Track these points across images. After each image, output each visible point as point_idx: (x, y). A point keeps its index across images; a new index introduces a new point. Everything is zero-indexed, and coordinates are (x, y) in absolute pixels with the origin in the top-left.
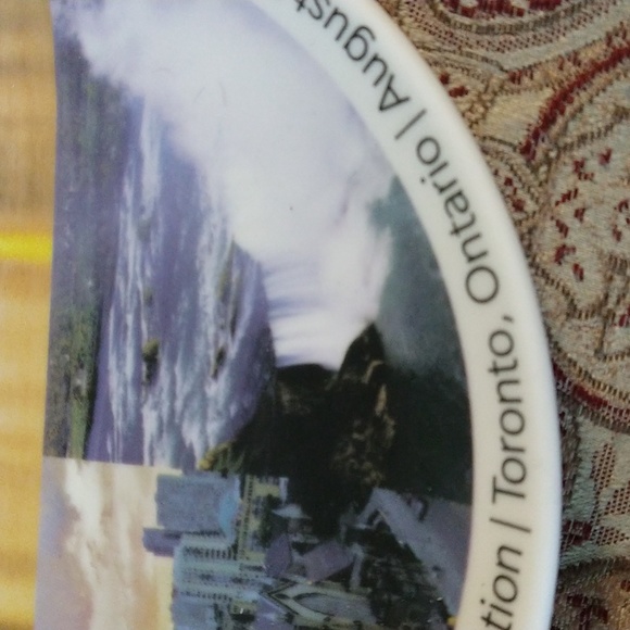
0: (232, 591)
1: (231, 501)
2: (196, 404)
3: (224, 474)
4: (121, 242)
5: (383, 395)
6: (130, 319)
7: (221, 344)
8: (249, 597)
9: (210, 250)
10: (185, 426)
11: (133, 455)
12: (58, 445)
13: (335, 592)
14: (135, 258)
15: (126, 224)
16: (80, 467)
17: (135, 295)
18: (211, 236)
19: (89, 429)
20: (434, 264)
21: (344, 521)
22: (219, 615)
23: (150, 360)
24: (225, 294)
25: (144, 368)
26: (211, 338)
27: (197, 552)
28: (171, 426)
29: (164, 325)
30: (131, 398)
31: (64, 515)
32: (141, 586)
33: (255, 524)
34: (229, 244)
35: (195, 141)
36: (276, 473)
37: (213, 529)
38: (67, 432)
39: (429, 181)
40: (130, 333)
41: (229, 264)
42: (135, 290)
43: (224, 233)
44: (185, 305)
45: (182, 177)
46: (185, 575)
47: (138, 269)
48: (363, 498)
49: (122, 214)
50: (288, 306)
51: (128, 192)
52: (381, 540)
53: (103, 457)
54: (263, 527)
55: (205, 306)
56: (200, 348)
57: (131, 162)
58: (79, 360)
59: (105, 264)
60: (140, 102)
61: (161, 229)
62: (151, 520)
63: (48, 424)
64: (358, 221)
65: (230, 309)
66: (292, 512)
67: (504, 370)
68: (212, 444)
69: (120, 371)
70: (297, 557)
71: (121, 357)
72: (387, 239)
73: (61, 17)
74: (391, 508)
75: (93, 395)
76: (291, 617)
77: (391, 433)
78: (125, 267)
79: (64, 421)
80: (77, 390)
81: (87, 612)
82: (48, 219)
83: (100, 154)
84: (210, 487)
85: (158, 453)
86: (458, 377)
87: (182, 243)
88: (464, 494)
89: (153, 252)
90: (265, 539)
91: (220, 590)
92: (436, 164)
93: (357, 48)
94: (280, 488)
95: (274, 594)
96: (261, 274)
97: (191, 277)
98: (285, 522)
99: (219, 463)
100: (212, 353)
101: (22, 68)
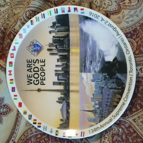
0: (101, 85)
1: (101, 76)
2: (96, 66)
3: (100, 73)
5: (117, 64)
6: (89, 58)
8: (103, 86)
10: (95, 69)
11: (90, 72)
12: (81, 71)
13: (113, 84)
16: (84, 73)
19: (85, 69)
20: (123, 50)
21: (113, 77)
22: (100, 87)
23: (91, 62)
24: (99, 54)
25: (91, 63)
27: (97, 81)
28: (94, 69)
30: (89, 66)
31: (82, 79)
32: (91, 85)
33: (103, 78)
35: (96, 38)
36: (106, 73)
37: (99, 79)
39: (122, 42)
40: (89, 59)
41: (100, 51)
42: (89, 54)
43: (99, 48)
44: (95, 56)
45: (94, 42)
46: (96, 84)
48: (115, 74)
50: (106, 55)
51: (88, 44)
52: (117, 78)
53: (86, 72)
54: (104, 78)
56: (97, 60)
57: (88, 41)
58: (83, 62)
59: (86, 52)
60: (89, 35)
61: (92, 48)
62: (92, 78)
63: (80, 69)
64: (114, 47)
65: (100, 56)
66: (108, 76)
67: (130, 60)
68: (98, 70)
69: (88, 63)
70: (108, 81)
71: (88, 62)
72: (117, 48)
73: (80, 26)
74: (118, 75)
75: (85, 66)
76: (108, 87)
77: (118, 68)
78: (88, 52)
79: (82, 69)
80: (83, 65)
81: (85, 88)
82: (79, 48)
83: (85, 40)
84: (98, 75)
85: (92, 71)
86: (125, 61)
87: (94, 49)
88: (126, 73)
90: (105, 79)
91: (100, 85)
92: (123, 41)
93: (115, 29)
94: (106, 74)
95: (106, 85)
96: (103, 52)
97: (95, 53)
98: (107, 78)
99: (99, 72)
100: (98, 61)
101: (75, 31)
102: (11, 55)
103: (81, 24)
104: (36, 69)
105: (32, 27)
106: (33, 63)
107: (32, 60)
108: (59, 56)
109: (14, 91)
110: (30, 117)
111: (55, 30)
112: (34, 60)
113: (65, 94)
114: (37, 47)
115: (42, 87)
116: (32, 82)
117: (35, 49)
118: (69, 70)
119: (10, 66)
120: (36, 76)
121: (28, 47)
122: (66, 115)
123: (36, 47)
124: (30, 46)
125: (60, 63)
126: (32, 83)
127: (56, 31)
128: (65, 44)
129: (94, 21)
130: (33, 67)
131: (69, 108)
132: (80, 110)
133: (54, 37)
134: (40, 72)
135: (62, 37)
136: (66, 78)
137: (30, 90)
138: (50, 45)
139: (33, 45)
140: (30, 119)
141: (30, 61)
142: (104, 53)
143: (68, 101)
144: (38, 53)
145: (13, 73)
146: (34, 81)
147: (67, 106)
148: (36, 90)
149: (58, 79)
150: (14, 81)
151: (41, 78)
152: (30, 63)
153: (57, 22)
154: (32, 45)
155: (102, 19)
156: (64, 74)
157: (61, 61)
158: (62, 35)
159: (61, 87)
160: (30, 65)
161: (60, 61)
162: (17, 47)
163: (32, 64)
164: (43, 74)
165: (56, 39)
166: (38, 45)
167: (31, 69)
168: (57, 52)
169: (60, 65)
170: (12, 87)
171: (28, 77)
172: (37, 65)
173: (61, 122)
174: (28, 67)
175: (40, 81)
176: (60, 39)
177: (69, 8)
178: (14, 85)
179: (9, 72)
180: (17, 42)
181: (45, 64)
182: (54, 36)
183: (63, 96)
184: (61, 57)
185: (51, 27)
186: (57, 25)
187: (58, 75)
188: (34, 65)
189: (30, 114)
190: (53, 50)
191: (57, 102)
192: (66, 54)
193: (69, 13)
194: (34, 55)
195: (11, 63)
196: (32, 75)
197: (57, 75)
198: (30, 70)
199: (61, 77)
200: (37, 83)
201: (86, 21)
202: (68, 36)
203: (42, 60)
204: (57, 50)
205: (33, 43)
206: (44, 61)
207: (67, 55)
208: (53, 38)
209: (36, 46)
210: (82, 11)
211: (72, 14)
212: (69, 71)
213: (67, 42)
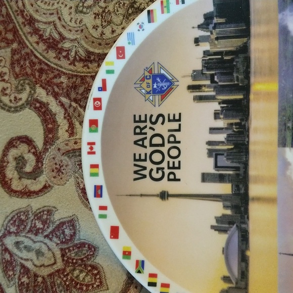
12: (283, 144)
16: (290, 150)
31: (286, 164)
38: (286, 140)
58: (289, 118)
73: (282, 19)
79: (284, 137)
102: (96, 103)
103: (283, 14)
104: (157, 140)
105: (149, 28)
106: (149, 124)
107: (146, 115)
108: (219, 103)
109: (101, 196)
110: (140, 266)
111: (209, 34)
112: (151, 116)
113: (235, 208)
114: (162, 81)
115: (172, 187)
116: (146, 172)
117: (155, 87)
118: (247, 140)
119: (91, 131)
120: (157, 157)
121: (138, 82)
122: (239, 264)
123: (157, 82)
124: (143, 80)
125: (221, 123)
126: (145, 176)
127: (214, 36)
128: (238, 72)
130: (150, 133)
131: (247, 247)
132: (280, 253)
133: (206, 53)
134: (167, 146)
135: (228, 53)
136: (239, 163)
137: (142, 195)
138: (196, 75)
139: (150, 76)
140: (139, 272)
141: (143, 118)
143: (243, 226)
144: (163, 98)
145: (97, 148)
146: (152, 170)
147: (242, 240)
148: (157, 196)
149: (216, 166)
150: (100, 170)
151: (169, 162)
152: (142, 125)
153: (215, 14)
154: (148, 77)
156: (234, 151)
157: (226, 117)
158: (229, 47)
159: (225, 188)
160: (141, 129)
161: (222, 116)
162: (111, 81)
163: (146, 127)
164: (174, 153)
165: (213, 59)
166: (163, 77)
167: (143, 140)
168: (213, 93)
169: (222, 129)
170: (95, 186)
171: (135, 160)
172: (159, 128)
173: (226, 286)
174: (135, 134)
175: (167, 171)
176: (222, 58)
178: (100, 180)
179: (89, 146)
180: (110, 68)
181: (180, 125)
182: (208, 51)
183: (228, 212)
184: (225, 105)
185: (199, 27)
186: (215, 20)
187: (216, 155)
188: (151, 128)
189: (141, 257)
190: (204, 88)
191: (213, 227)
192: (240, 97)
194: (154, 103)
195: (94, 123)
196: (146, 154)
197: (214, 153)
198: (141, 143)
199: (223, 161)
200: (159, 175)
202: (244, 50)
203: (174, 115)
204: (215, 88)
205: (150, 72)
206: (177, 117)
207: (240, 100)
208: (204, 57)
209: (158, 80)
212: (248, 142)
213: (243, 66)
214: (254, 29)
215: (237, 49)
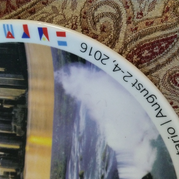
4: (73, 142)
6: (75, 164)
7: (103, 173)
9: (100, 146)
14: (77, 146)
15: (75, 137)
17: (77, 158)
18: (100, 142)
20: (171, 161)
26: (100, 172)
29: (85, 167)
34: (106, 145)
39: (171, 139)
40: (75, 168)
41: (106, 150)
42: (77, 156)
43: (104, 141)
44: (92, 161)
47: (78, 150)
49: (73, 134)
50: (123, 164)
51: (75, 127)
55: (98, 162)
56: (96, 174)
57: (76, 119)
60: (80, 102)
61: (85, 139)
71: (72, 175)
73: (57, 77)
82: (51, 134)
89: (83, 145)
92: (174, 135)
93: (150, 99)
96: (115, 154)
100: (100, 176)
101: (44, 89)
103: (58, 73)
128: (16, 122)
129: (94, 70)
135: (8, 102)
142: (117, 157)
155: (117, 66)
157: (3, 165)
158: (8, 96)
176: (2, 106)
177: (25, 27)
184: (3, 153)
192: (16, 147)
193: (25, 41)
201: (72, 66)
202: (23, 101)
207: (17, 150)
210: (61, 39)
211: (34, 45)
213: (21, 117)
214: (31, 82)
215: (16, 99)
